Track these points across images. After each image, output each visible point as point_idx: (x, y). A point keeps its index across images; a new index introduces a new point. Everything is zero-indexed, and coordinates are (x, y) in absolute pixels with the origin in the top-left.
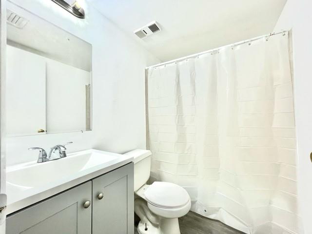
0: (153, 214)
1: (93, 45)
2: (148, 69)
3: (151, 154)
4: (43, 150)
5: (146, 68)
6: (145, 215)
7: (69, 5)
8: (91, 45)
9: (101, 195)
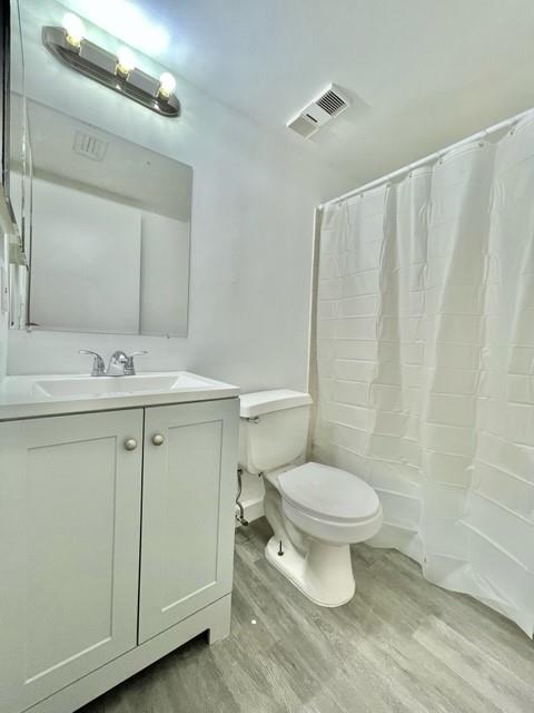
0: (298, 529)
1: (194, 168)
2: (323, 209)
3: (310, 401)
4: (99, 357)
5: (320, 207)
6: (283, 526)
7: (151, 97)
8: (191, 167)
9: (158, 438)
